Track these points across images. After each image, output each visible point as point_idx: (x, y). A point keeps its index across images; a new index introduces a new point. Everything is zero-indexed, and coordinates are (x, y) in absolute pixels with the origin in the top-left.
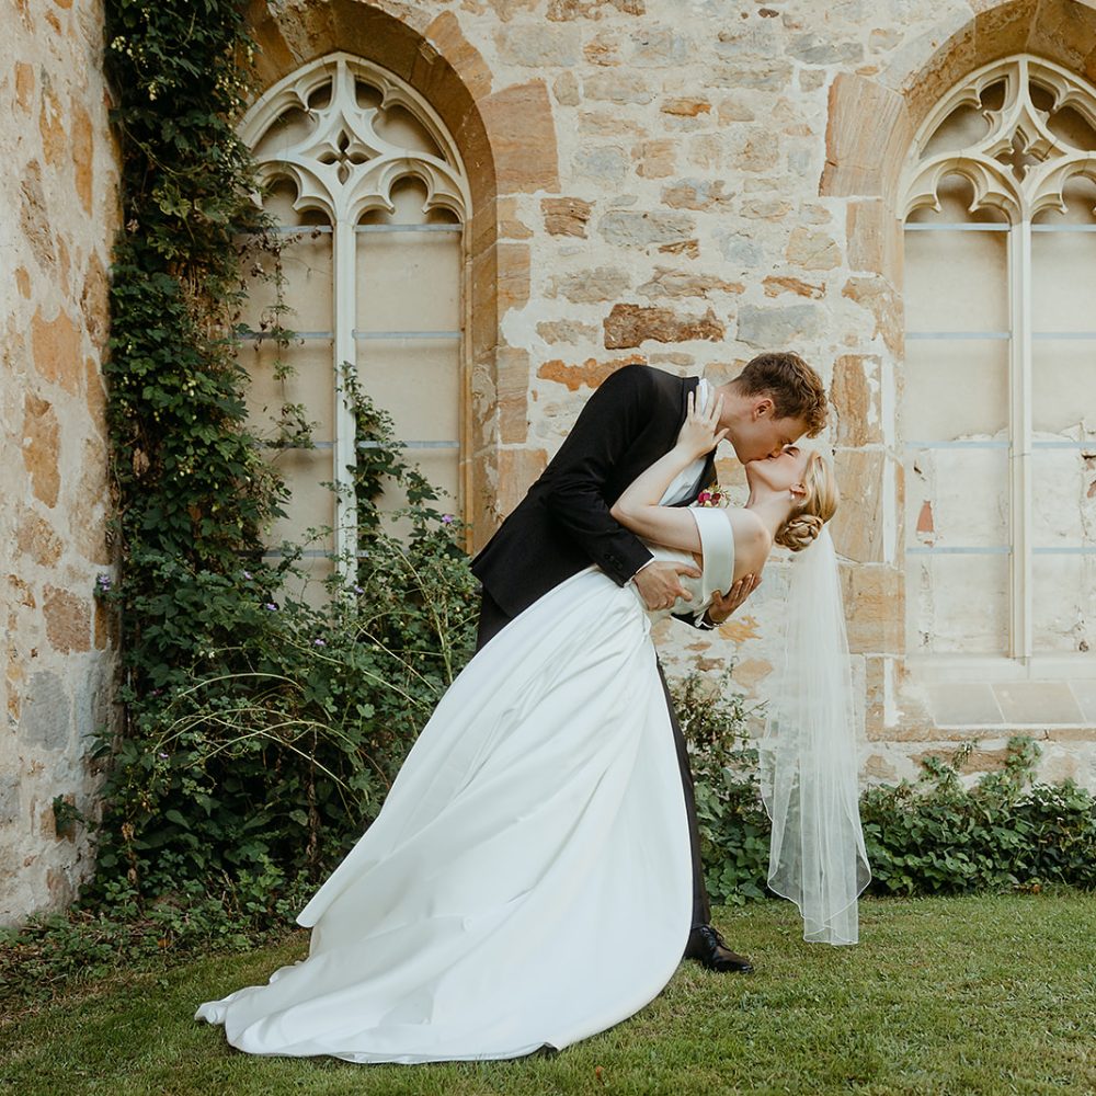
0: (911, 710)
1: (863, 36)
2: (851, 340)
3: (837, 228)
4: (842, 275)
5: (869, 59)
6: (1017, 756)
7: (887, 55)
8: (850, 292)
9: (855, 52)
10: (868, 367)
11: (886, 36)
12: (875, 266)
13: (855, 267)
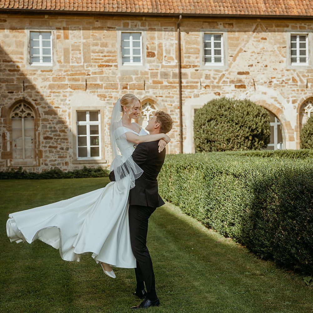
0: (11, 164)
1: (4, 103)
2: (4, 131)
3: (2, 121)
4: (3, 125)
5: (5, 105)
6: (21, 168)
7: (7, 105)
8: (4, 127)
9: (4, 105)
10: (5, 134)
11: (7, 103)
12: (6, 124)
13: (4, 124)
